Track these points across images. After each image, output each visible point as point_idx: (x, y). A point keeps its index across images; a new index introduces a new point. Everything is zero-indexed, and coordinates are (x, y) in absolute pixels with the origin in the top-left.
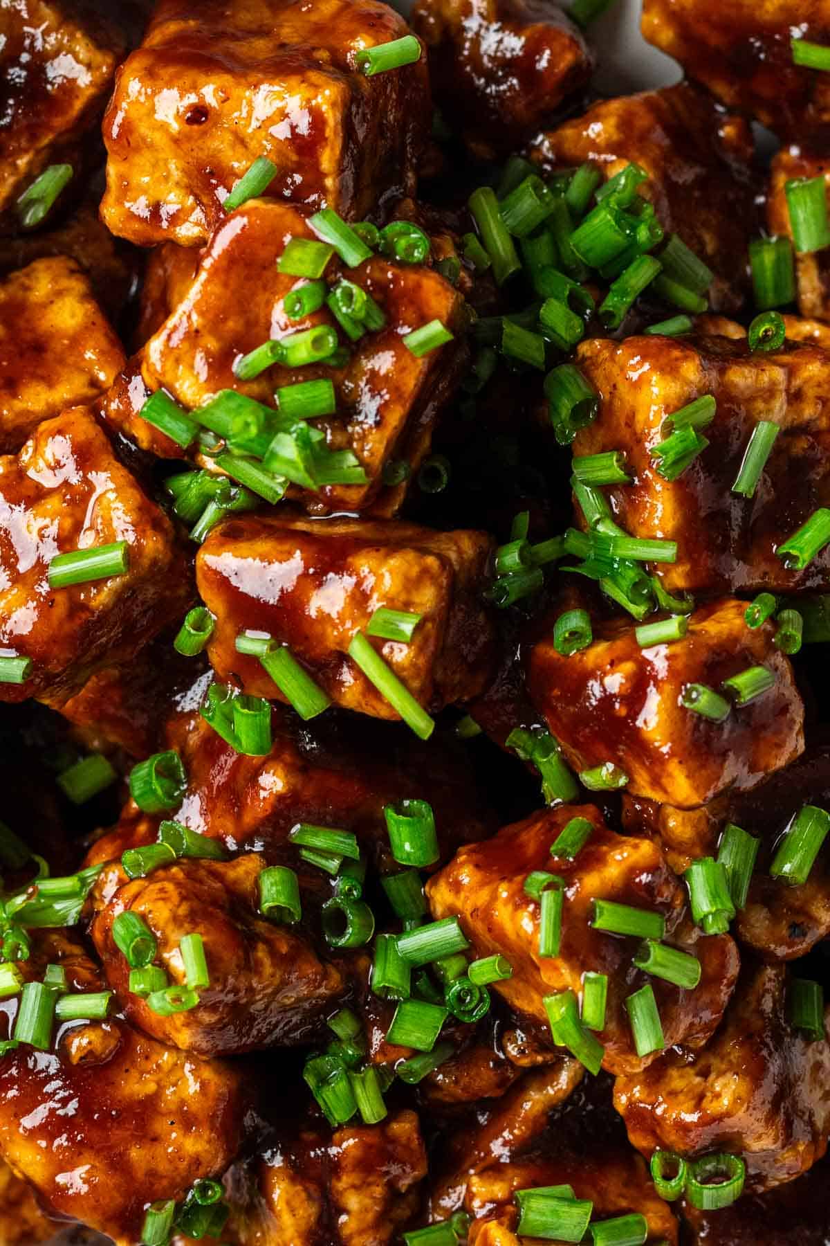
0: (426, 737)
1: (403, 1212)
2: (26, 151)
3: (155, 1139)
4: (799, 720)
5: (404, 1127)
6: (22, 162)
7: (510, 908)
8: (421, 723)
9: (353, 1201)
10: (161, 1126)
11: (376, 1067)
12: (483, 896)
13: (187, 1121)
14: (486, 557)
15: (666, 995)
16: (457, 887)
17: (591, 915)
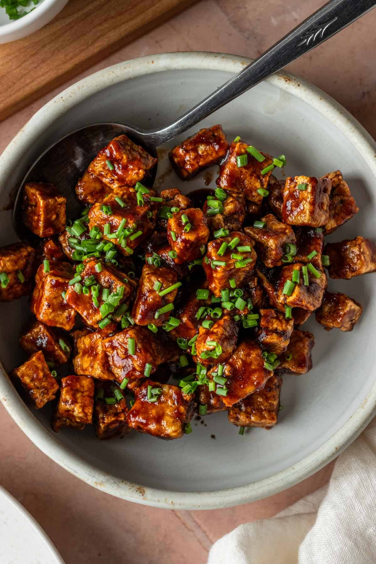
0: (181, 284)
1: (281, 317)
2: (54, 347)
3: (251, 362)
4: (194, 209)
5: (262, 312)
6: (56, 348)
7: (217, 274)
8: (178, 285)
9: (275, 326)
10: (248, 360)
11: (248, 314)
12: (217, 281)
13: (248, 355)
14: (150, 266)
15: (240, 244)
16: (215, 288)
17: (219, 255)
